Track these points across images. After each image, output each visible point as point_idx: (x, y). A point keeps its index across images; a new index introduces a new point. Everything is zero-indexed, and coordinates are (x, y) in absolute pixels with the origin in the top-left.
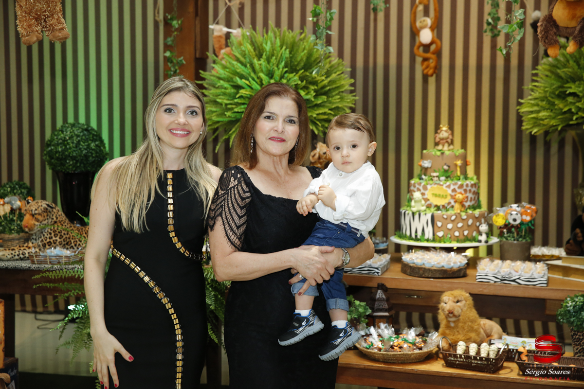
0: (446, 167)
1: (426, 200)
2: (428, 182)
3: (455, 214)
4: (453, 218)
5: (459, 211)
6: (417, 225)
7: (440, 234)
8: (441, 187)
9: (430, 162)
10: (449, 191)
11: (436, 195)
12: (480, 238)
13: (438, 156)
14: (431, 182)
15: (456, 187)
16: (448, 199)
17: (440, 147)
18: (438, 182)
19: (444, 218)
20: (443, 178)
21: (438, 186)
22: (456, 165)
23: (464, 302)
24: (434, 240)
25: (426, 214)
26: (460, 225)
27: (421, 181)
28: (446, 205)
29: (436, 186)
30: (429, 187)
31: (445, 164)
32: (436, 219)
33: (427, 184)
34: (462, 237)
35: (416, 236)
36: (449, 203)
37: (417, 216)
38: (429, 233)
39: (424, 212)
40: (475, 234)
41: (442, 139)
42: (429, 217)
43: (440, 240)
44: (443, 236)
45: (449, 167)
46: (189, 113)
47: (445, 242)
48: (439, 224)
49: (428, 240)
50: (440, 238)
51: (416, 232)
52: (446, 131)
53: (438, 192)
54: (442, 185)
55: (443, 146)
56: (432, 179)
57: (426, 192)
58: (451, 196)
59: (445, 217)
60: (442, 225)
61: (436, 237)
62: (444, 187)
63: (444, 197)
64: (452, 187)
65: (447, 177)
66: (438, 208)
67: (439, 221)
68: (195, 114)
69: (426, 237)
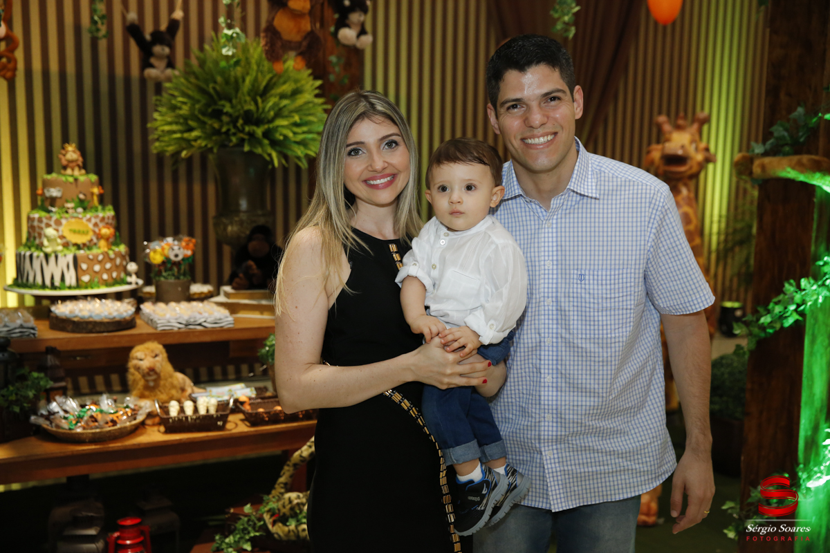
0: (82, 196)
1: (62, 237)
2: (62, 215)
3: (102, 254)
4: (101, 257)
5: (106, 249)
6: (52, 270)
7: (86, 278)
8: (80, 221)
9: (59, 191)
10: (91, 226)
11: (74, 232)
12: (129, 279)
13: (71, 183)
14: (66, 215)
15: (98, 221)
16: (90, 236)
17: (69, 171)
18: (75, 215)
19: (89, 259)
20: (80, 210)
21: (77, 220)
22: (92, 194)
23: (161, 356)
24: (78, 286)
25: (65, 255)
26: (108, 266)
27: (52, 214)
28: (88, 243)
29: (73, 220)
30: (64, 221)
31: (81, 193)
32: (79, 261)
33: (61, 218)
34: (111, 281)
35: (52, 283)
36: (91, 240)
37: (52, 259)
38: (71, 278)
39: (63, 254)
40: (123, 275)
41: (70, 161)
42: (70, 258)
43: (87, 286)
44: (90, 281)
45: (85, 195)
46: (386, 147)
47: (92, 288)
48: (84, 266)
49: (70, 288)
50: (87, 283)
51: (52, 278)
52: (74, 152)
53: (76, 227)
54: (81, 219)
55: (73, 170)
56: (67, 212)
57: (61, 229)
58: (94, 232)
59: (91, 257)
60: (88, 269)
61: (80, 283)
62: (84, 220)
63: (85, 233)
64: (93, 221)
65: (85, 209)
66: (78, 247)
67: (84, 262)
68: (394, 145)
69: (67, 283)
